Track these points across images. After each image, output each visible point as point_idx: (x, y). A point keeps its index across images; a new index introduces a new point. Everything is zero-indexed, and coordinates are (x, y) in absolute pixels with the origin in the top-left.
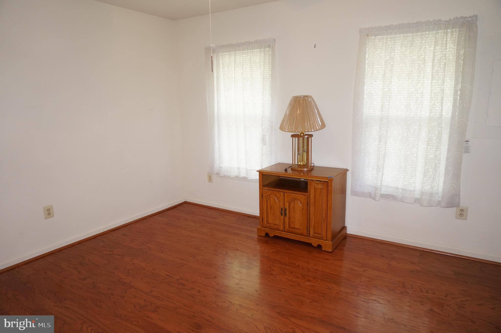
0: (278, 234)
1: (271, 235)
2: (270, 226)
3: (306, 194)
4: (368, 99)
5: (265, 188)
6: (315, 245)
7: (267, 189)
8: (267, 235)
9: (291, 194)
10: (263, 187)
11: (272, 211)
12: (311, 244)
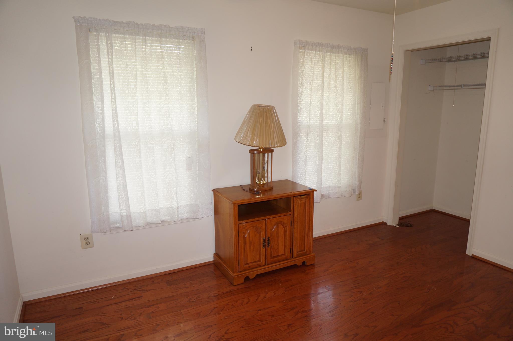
0: (260, 271)
1: (252, 277)
2: (249, 267)
3: (290, 213)
4: (304, 109)
5: (242, 221)
6: (299, 263)
7: (244, 222)
8: (247, 279)
9: (274, 218)
10: (239, 222)
11: (252, 248)
12: (296, 265)
